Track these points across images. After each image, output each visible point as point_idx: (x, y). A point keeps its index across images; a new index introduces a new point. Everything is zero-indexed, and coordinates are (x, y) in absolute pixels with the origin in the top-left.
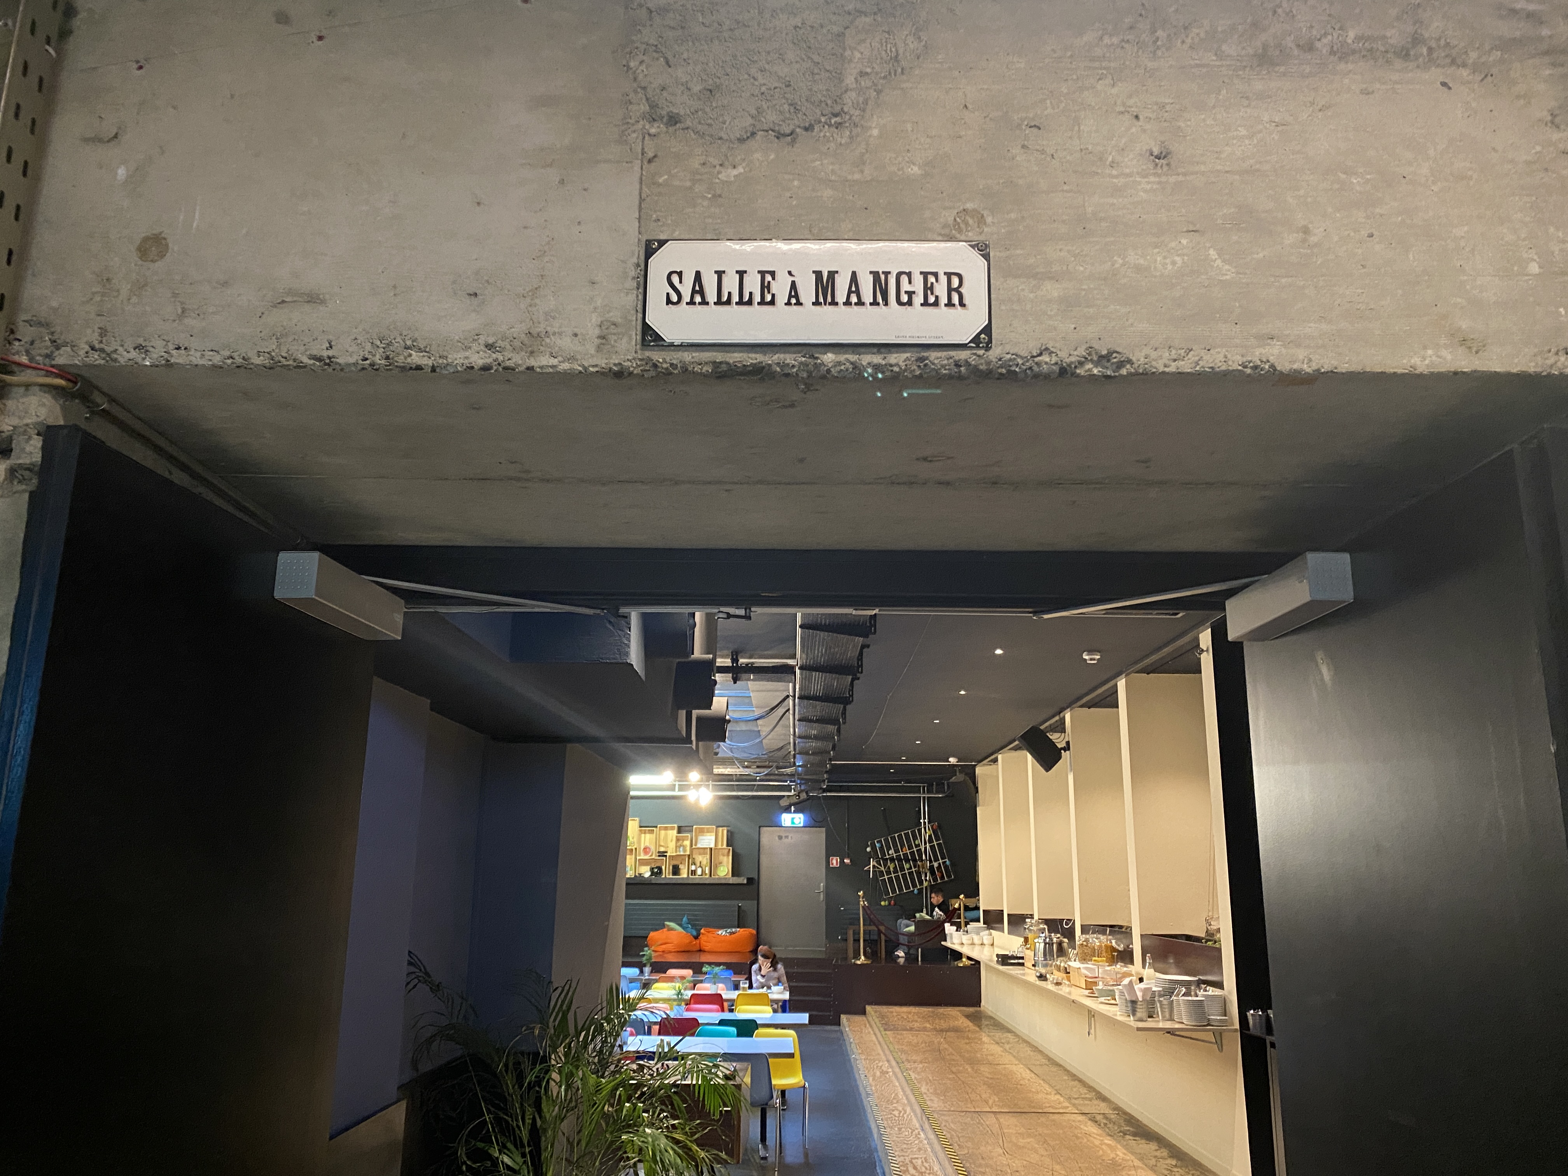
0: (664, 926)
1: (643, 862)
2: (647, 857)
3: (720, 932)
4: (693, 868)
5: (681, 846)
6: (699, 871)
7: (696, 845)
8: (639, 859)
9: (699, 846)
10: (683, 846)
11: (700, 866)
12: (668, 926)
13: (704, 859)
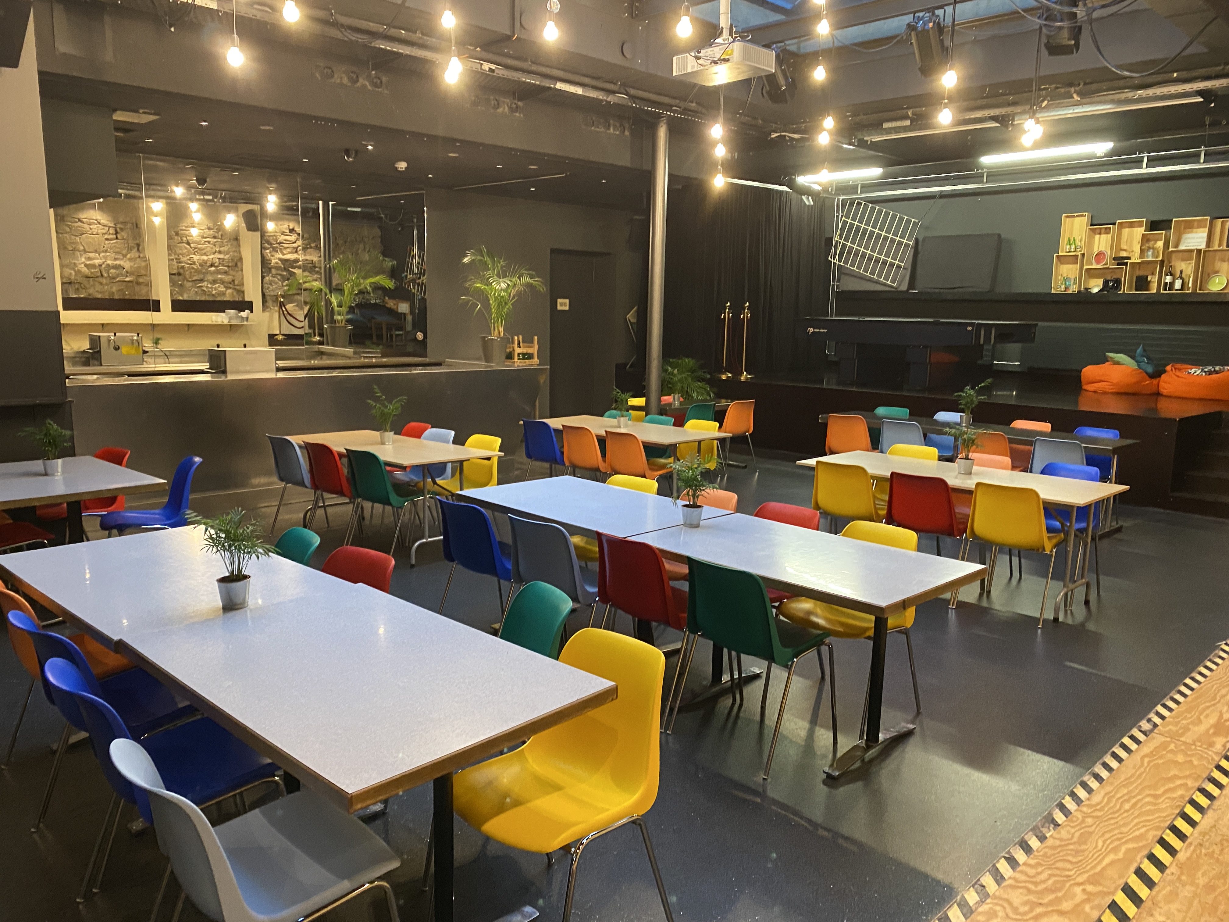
0: (1105, 360)
1: (1091, 273)
2: (1099, 266)
3: (1193, 371)
4: (1168, 279)
5: (1149, 248)
6: (1178, 284)
7: (1177, 246)
8: (1087, 270)
9: (1182, 247)
10: (1153, 248)
11: (1181, 277)
12: (1112, 358)
13: (1187, 268)
